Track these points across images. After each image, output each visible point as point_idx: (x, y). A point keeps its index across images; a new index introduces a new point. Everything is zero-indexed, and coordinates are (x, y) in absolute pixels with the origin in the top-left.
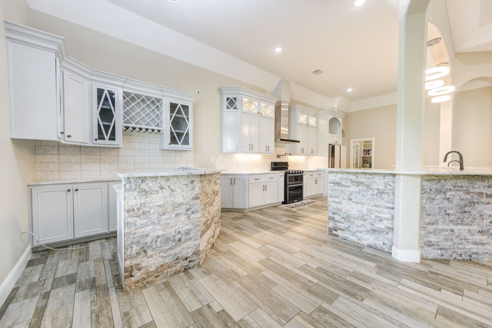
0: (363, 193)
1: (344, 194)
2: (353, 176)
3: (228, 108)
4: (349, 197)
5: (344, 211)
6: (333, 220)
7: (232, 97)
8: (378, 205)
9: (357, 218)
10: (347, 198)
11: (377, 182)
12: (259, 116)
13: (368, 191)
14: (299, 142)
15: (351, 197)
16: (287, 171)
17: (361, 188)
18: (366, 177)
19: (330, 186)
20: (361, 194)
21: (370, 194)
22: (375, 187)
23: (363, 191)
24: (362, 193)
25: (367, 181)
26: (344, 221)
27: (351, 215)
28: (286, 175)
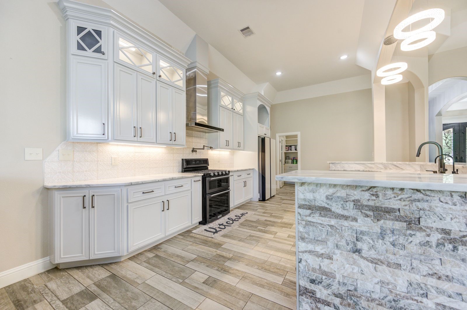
0: (394, 237)
1: (337, 235)
2: (363, 193)
3: (80, 47)
4: (355, 245)
5: (338, 277)
6: (311, 297)
7: (90, 27)
8: (447, 276)
9: (377, 302)
10: (349, 248)
11: (439, 210)
12: (155, 80)
13: (411, 235)
14: (223, 130)
15: (359, 245)
16: (206, 172)
17: (389, 224)
18: (403, 196)
19: (301, 213)
20: (387, 238)
21: (418, 241)
22: (434, 225)
23: (395, 232)
24: (389, 238)
25: (406, 205)
26: (341, 304)
27: (360, 291)
28: (204, 178)
